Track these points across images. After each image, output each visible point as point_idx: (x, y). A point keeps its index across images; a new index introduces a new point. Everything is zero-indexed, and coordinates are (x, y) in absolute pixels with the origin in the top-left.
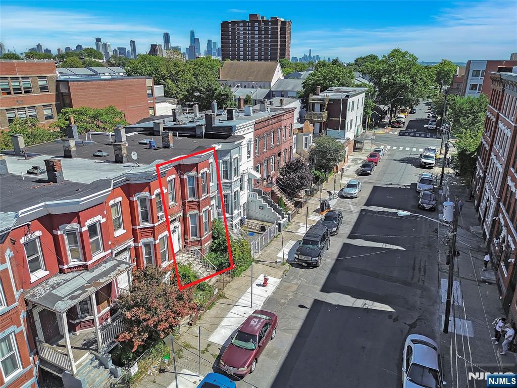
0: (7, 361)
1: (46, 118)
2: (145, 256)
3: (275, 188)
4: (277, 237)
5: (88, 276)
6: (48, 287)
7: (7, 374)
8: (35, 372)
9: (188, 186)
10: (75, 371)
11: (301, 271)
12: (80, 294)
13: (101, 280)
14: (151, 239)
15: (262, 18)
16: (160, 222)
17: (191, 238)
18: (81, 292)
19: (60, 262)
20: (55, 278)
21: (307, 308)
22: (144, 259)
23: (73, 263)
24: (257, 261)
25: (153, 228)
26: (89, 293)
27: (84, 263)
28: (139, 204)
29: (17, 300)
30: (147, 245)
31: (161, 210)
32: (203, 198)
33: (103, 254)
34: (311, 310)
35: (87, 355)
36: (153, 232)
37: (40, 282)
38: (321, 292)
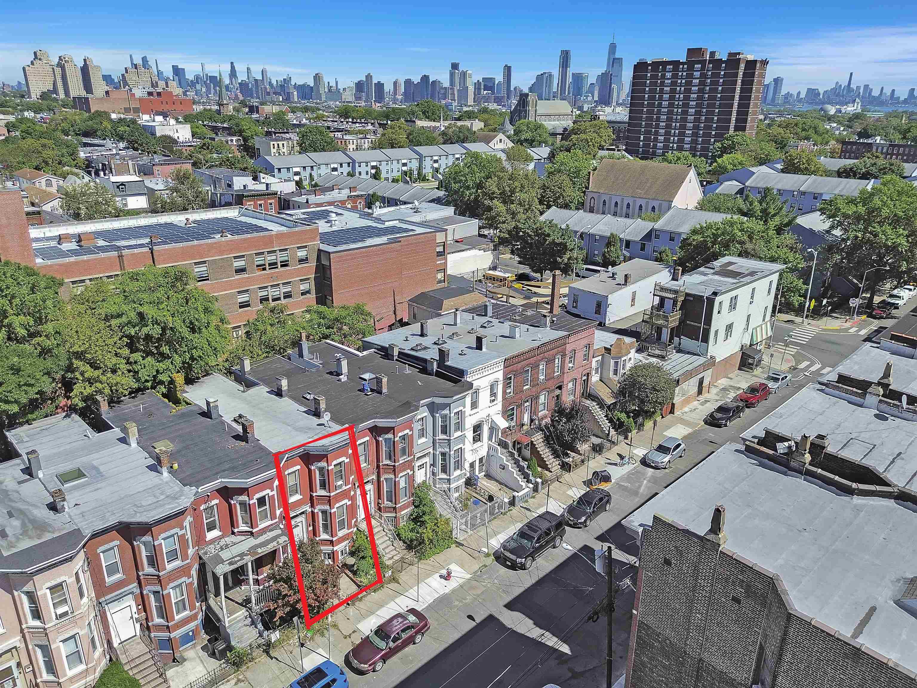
0: (179, 603)
1: (302, 294)
2: (321, 522)
3: (538, 439)
4: (505, 514)
5: (252, 542)
6: (218, 547)
7: (178, 613)
8: (200, 616)
9: (384, 449)
10: (227, 625)
11: (503, 570)
12: (238, 561)
13: (259, 550)
14: (327, 507)
15: (713, 54)
16: (337, 492)
17: (386, 502)
18: (239, 558)
19: (233, 526)
20: (226, 539)
21: (474, 620)
22: (321, 525)
23: (243, 528)
24: (459, 544)
25: (329, 497)
26: (244, 562)
27: (251, 530)
28: (317, 472)
29: (190, 558)
30: (324, 512)
31: (342, 478)
32: (401, 462)
33: (270, 522)
34: (479, 625)
35: (243, 611)
36: (329, 501)
37: (213, 541)
38: (505, 609)
